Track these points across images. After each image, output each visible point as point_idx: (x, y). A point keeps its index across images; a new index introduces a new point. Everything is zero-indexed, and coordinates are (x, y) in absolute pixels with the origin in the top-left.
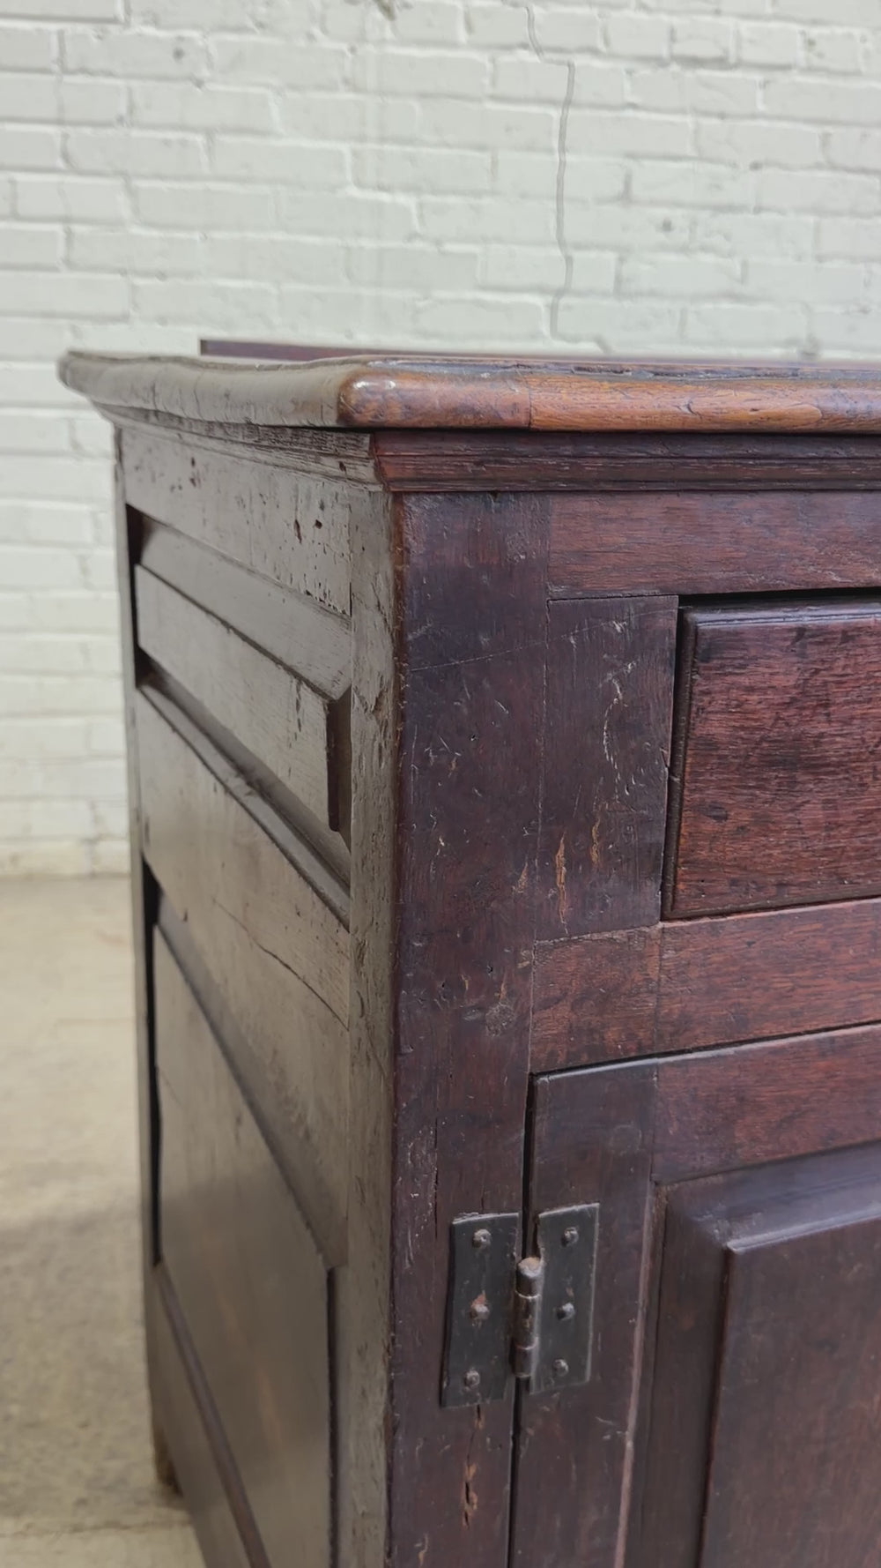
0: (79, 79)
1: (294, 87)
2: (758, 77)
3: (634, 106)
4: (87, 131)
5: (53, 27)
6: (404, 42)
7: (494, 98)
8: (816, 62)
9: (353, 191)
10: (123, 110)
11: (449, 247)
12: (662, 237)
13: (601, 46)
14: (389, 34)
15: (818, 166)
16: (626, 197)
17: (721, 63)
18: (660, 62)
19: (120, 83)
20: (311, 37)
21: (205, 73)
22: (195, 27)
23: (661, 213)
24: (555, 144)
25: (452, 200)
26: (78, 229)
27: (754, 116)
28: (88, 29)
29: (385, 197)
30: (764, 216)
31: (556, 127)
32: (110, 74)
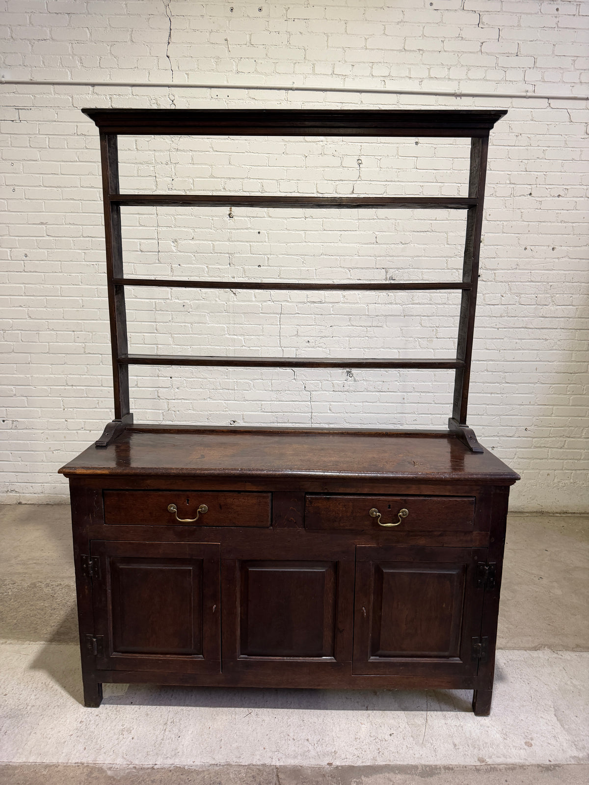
0: (160, 312)
1: (212, 312)
2: (331, 305)
3: (299, 313)
4: (161, 323)
5: (153, 301)
6: (239, 301)
7: (262, 313)
8: (346, 301)
9: (227, 336)
10: (171, 319)
11: (251, 348)
12: (307, 344)
13: (289, 300)
14: (235, 300)
15: (349, 326)
16: (297, 335)
17: (320, 302)
18: (304, 303)
19: (170, 312)
20: (216, 301)
21: (190, 310)
22: (187, 300)
23: (307, 339)
24: (279, 323)
25: (252, 337)
26: (159, 346)
27: (330, 315)
28: (162, 301)
29: (235, 337)
30: (334, 338)
31: (278, 319)
32: (167, 311)
